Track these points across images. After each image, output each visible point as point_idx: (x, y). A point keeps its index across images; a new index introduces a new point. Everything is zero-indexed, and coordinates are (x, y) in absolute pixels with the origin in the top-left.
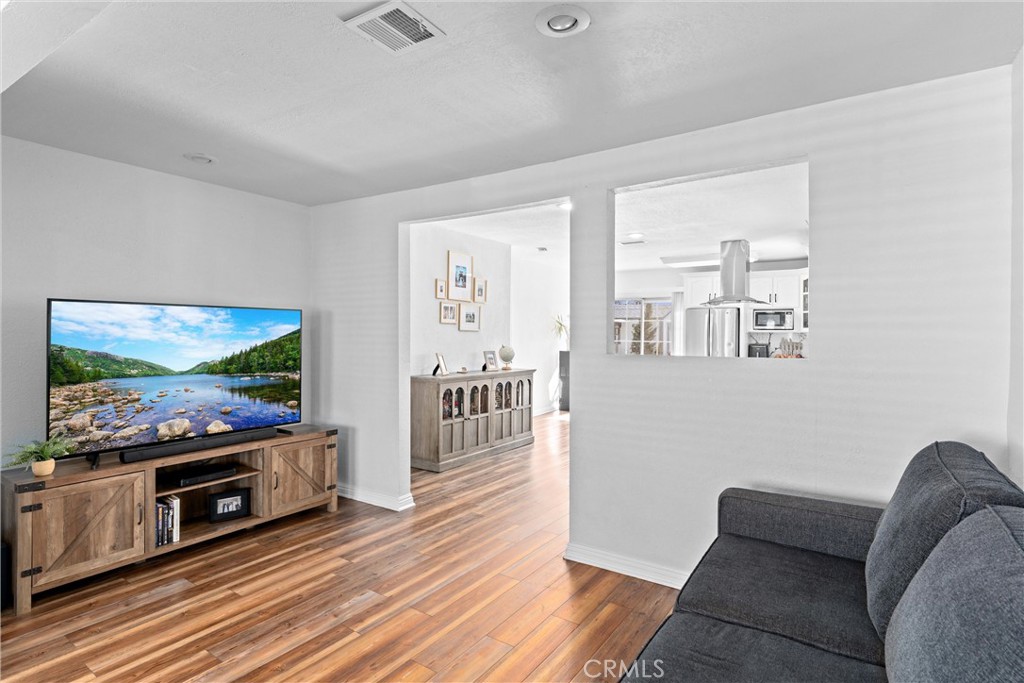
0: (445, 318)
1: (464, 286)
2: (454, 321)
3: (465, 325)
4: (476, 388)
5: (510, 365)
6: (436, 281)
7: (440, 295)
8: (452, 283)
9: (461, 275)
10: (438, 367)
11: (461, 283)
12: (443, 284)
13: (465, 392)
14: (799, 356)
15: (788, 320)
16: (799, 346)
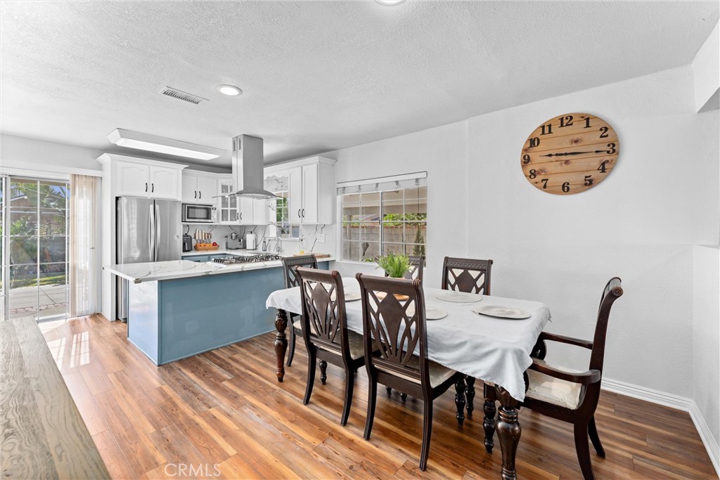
14: (215, 244)
15: (214, 214)
16: (209, 236)
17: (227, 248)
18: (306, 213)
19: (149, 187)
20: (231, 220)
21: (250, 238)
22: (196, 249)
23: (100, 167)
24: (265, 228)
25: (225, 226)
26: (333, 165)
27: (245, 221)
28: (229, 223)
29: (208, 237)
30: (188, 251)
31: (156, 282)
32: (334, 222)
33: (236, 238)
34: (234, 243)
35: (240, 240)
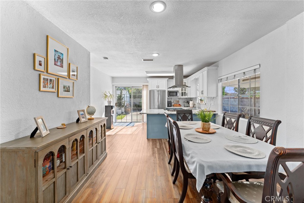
0: (44, 87)
1: (62, 66)
2: (53, 90)
3: (62, 93)
4: (76, 140)
5: (93, 117)
6: (34, 55)
7: (37, 67)
8: (51, 62)
9: (59, 58)
10: (37, 129)
11: (59, 64)
12: (42, 60)
13: (67, 147)
14: (180, 105)
15: (178, 94)
16: (178, 102)
17: (184, 106)
18: (204, 92)
19: (158, 87)
20: (185, 96)
21: (191, 103)
22: (173, 106)
23: (148, 82)
24: (196, 98)
25: (183, 98)
26: (217, 69)
27: (189, 96)
28: (184, 97)
30: (170, 107)
31: (146, 114)
32: (217, 96)
33: (187, 102)
34: (186, 104)
35: (188, 104)
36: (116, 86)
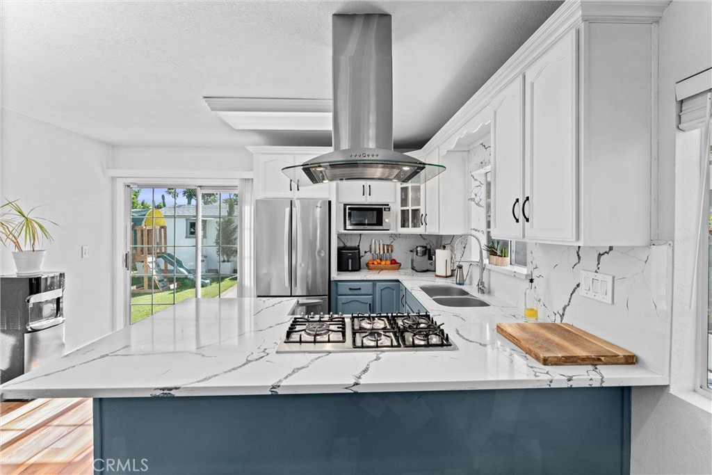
14: (394, 262)
15: (387, 219)
16: (390, 248)
20: (415, 226)
21: (441, 256)
22: (368, 267)
24: (464, 237)
25: (406, 235)
27: (430, 228)
28: (410, 230)
29: (388, 250)
30: (353, 270)
33: (424, 253)
34: (422, 261)
35: (430, 258)
36: (128, 181)
